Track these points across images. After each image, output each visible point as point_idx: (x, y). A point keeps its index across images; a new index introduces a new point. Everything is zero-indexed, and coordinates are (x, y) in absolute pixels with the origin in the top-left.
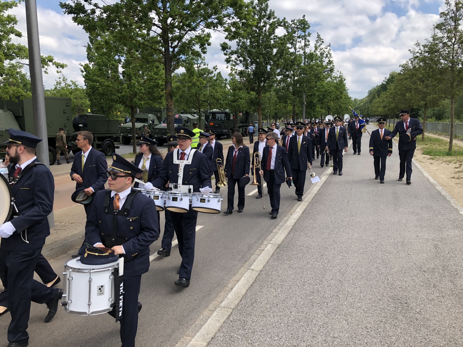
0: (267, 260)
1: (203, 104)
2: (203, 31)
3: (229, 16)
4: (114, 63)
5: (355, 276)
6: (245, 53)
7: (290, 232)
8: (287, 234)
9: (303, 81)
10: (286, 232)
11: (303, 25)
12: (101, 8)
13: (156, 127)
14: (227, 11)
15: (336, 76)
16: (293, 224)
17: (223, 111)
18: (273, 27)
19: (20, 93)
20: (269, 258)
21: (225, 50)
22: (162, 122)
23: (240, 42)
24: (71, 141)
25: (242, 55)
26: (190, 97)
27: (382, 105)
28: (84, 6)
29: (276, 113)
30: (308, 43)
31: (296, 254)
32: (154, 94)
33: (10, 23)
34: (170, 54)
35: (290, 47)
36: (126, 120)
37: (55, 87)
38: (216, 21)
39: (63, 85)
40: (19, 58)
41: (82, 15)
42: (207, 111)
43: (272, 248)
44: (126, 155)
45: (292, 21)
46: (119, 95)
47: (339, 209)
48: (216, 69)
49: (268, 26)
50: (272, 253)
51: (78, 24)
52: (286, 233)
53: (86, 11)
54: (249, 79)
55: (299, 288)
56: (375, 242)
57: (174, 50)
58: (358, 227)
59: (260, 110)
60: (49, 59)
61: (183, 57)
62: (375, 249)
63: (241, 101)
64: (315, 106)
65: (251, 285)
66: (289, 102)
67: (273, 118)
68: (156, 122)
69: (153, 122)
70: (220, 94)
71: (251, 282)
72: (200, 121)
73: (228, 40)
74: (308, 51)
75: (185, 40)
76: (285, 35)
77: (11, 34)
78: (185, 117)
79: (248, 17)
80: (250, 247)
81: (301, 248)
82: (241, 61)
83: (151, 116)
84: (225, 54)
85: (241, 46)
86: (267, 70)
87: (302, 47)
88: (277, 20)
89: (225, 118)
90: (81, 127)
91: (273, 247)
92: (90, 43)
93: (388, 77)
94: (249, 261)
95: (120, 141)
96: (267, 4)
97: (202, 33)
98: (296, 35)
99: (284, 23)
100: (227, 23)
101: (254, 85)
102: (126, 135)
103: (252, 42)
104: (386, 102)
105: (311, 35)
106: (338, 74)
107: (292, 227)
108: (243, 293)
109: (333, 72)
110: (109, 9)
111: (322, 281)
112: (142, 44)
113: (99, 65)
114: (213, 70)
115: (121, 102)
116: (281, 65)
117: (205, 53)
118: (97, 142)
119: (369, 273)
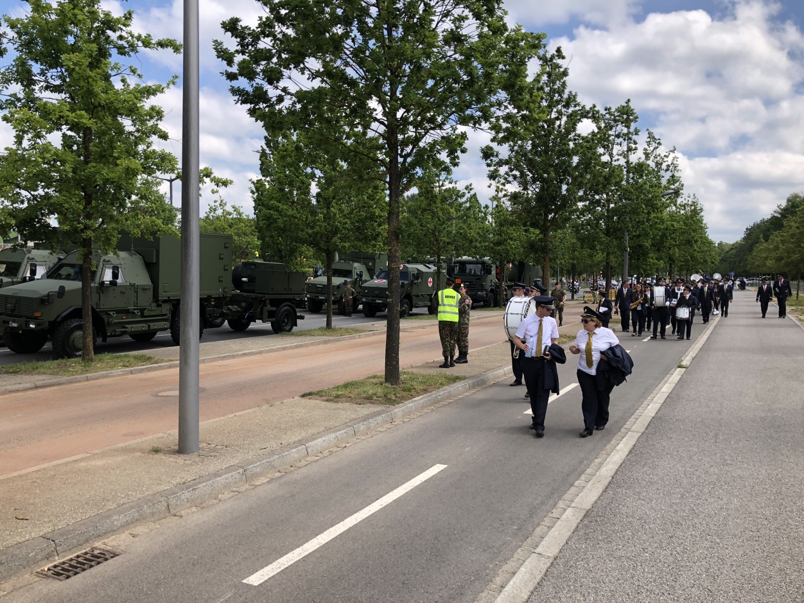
0: (567, 538)
1: (445, 247)
2: (454, 129)
3: (499, 104)
4: (305, 179)
5: (738, 583)
6: (522, 164)
7: (607, 488)
8: (601, 492)
9: (625, 211)
10: (600, 488)
11: (626, 114)
12: (292, 95)
13: (365, 285)
14: (495, 97)
15: (685, 202)
16: (612, 473)
17: (480, 260)
18: (574, 120)
19: (157, 226)
20: (569, 534)
21: (489, 158)
22: (375, 277)
23: (515, 146)
24: (227, 305)
25: (517, 167)
26: (425, 235)
27: (774, 255)
28: (266, 91)
29: (573, 265)
30: (633, 146)
31: (621, 531)
32: (366, 231)
33: (152, 118)
34: (398, 167)
35: (602, 153)
36: (316, 272)
37: (206, 215)
38: (479, 113)
39: (219, 212)
40: (161, 172)
41: (262, 105)
42: (451, 259)
43: (574, 515)
44: (315, 330)
45: (606, 110)
46: (310, 231)
47: (698, 448)
48: (471, 189)
49: (564, 119)
50: (575, 525)
51: (256, 120)
52: (601, 490)
53: (269, 100)
54: (529, 208)
55: (629, 598)
56: (776, 519)
57: (405, 161)
58: (738, 487)
59: (547, 260)
60: (205, 173)
61: (419, 171)
62: (775, 533)
63: (511, 243)
64: (645, 254)
65: (538, 583)
66: (598, 247)
67: (568, 273)
68: (366, 276)
69: (361, 276)
70: (475, 232)
71: (539, 578)
72: (438, 276)
73: (496, 143)
74: (634, 158)
75: (425, 145)
76: (593, 132)
77: (153, 135)
78: (413, 268)
79: (532, 105)
80: (533, 512)
81: (630, 519)
82: (515, 177)
83: (357, 267)
84: (488, 165)
85: (517, 152)
86: (561, 192)
87: (623, 152)
88: (580, 108)
89: (483, 272)
90: (244, 282)
91: (576, 513)
92: (265, 147)
93: (784, 204)
94: (533, 537)
95: (305, 308)
96: (564, 83)
97: (452, 132)
98: (614, 133)
99: (593, 114)
100: (495, 115)
101: (537, 217)
102: (316, 297)
103: (536, 146)
104: (781, 250)
105: (639, 133)
106: (689, 199)
107: (611, 478)
108: (523, 597)
109: (679, 195)
110: (307, 96)
111: (674, 587)
112: (354, 151)
113: (280, 182)
114: (465, 191)
115: (311, 243)
116: (586, 183)
117: (456, 165)
118: (269, 307)
119: (766, 580)
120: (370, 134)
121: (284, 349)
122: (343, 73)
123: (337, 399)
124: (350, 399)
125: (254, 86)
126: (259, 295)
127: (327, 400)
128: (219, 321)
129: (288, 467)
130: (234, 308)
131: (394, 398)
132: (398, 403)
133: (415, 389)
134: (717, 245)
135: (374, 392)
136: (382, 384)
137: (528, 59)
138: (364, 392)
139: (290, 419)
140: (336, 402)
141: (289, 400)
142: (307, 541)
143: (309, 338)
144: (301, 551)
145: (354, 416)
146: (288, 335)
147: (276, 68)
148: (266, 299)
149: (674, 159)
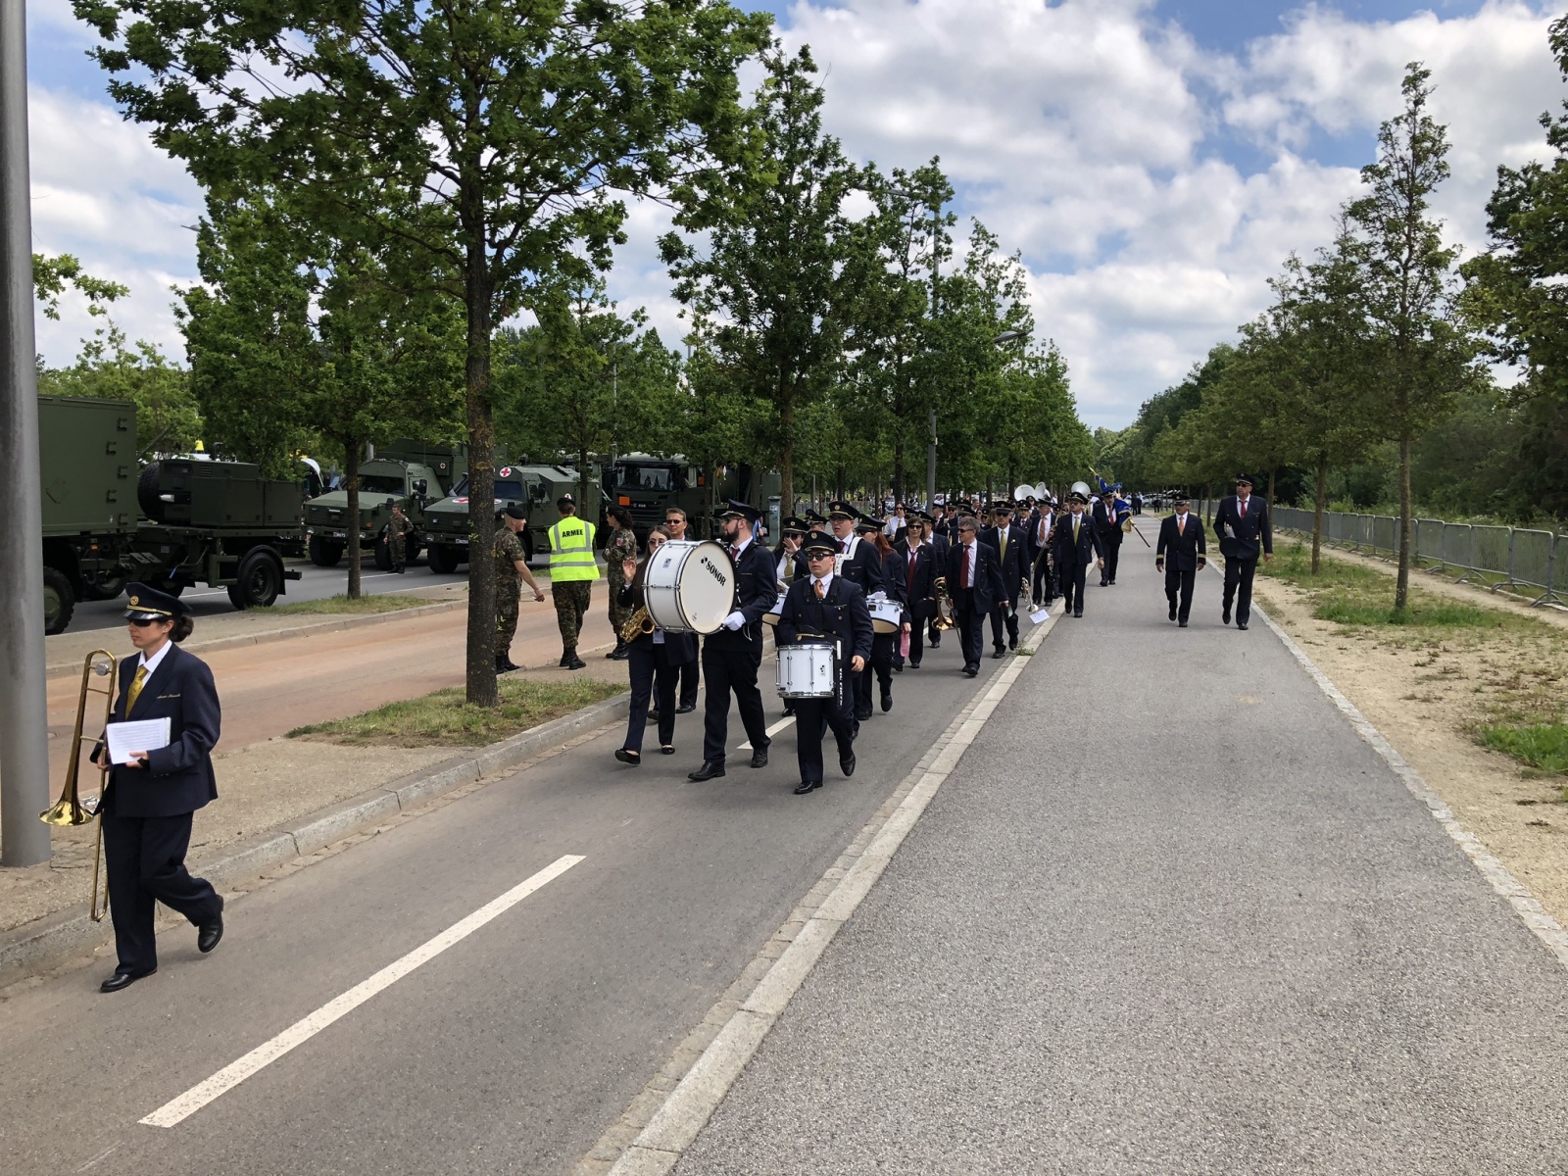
0: (803, 976)
1: (595, 432)
2: (602, 196)
3: (687, 149)
4: (295, 288)
5: (1096, 1031)
6: (738, 273)
7: (880, 879)
8: (869, 887)
9: (930, 369)
10: (868, 880)
11: (932, 186)
12: (253, 107)
13: (431, 508)
14: (680, 136)
15: (1038, 354)
16: (890, 851)
17: (665, 460)
18: (834, 191)
20: (807, 968)
21: (675, 258)
22: (452, 492)
23: (723, 236)
24: (129, 551)
25: (728, 278)
26: (554, 409)
27: (1185, 452)
28: (194, 95)
29: (840, 471)
30: (945, 246)
31: (901, 957)
32: (428, 398)
34: (487, 267)
35: (888, 257)
36: (327, 482)
37: (79, 363)
38: (643, 166)
39: (109, 355)
41: (185, 126)
42: (609, 458)
43: (818, 933)
44: (324, 601)
45: (895, 174)
46: (308, 397)
47: (1044, 798)
48: (643, 319)
49: (817, 188)
50: (819, 952)
51: (172, 155)
52: (869, 884)
53: (202, 114)
54: (752, 358)
55: (908, 1076)
56: (1164, 913)
57: (500, 254)
58: (1106, 863)
59: (788, 459)
60: (62, 266)
61: (529, 277)
62: (1162, 940)
63: (724, 427)
64: (965, 449)
65: (745, 1067)
66: (882, 435)
67: (832, 486)
68: (433, 490)
69: (422, 489)
70: (653, 404)
71: (746, 1056)
72: (583, 491)
73: (683, 227)
74: (946, 269)
75: (539, 223)
76: (872, 216)
78: (532, 475)
79: (749, 155)
80: (745, 933)
81: (918, 934)
82: (725, 298)
83: (415, 472)
84: (674, 273)
85: (728, 249)
86: (811, 330)
87: (927, 257)
88: (846, 168)
89: (672, 484)
90: (166, 502)
91: (822, 930)
92: (208, 219)
93: (1204, 361)
94: (742, 981)
95: (302, 555)
96: (815, 117)
97: (597, 201)
98: (909, 220)
99: (870, 181)
100: (680, 172)
101: (768, 377)
102: (326, 533)
103: (763, 238)
104: (1196, 443)
105: (955, 223)
106: (1043, 348)
107: (889, 860)
108: (715, 1096)
109: (1027, 340)
110: (283, 109)
111: (987, 1049)
112: (393, 231)
113: (239, 295)
114: (632, 322)
115: (312, 422)
116: (858, 314)
117: (604, 266)
118: (222, 555)
119: (1143, 1023)
120: (427, 197)
121: (256, 641)
122: (363, 65)
123: (364, 740)
124: (391, 738)
125: (167, 82)
126: (200, 530)
127: (343, 742)
128: (111, 585)
129: (255, 879)
130: (145, 557)
131: (483, 731)
132: (492, 742)
133: (528, 712)
134: (1093, 434)
135: (443, 720)
136: (460, 706)
137: (737, 63)
138: (422, 722)
139: (262, 783)
140: (362, 744)
141: (260, 745)
142: (288, 1026)
143: (310, 617)
144: (273, 1048)
145: (397, 771)
146: (265, 612)
147: (214, 46)
148: (215, 539)
149: (1017, 274)
